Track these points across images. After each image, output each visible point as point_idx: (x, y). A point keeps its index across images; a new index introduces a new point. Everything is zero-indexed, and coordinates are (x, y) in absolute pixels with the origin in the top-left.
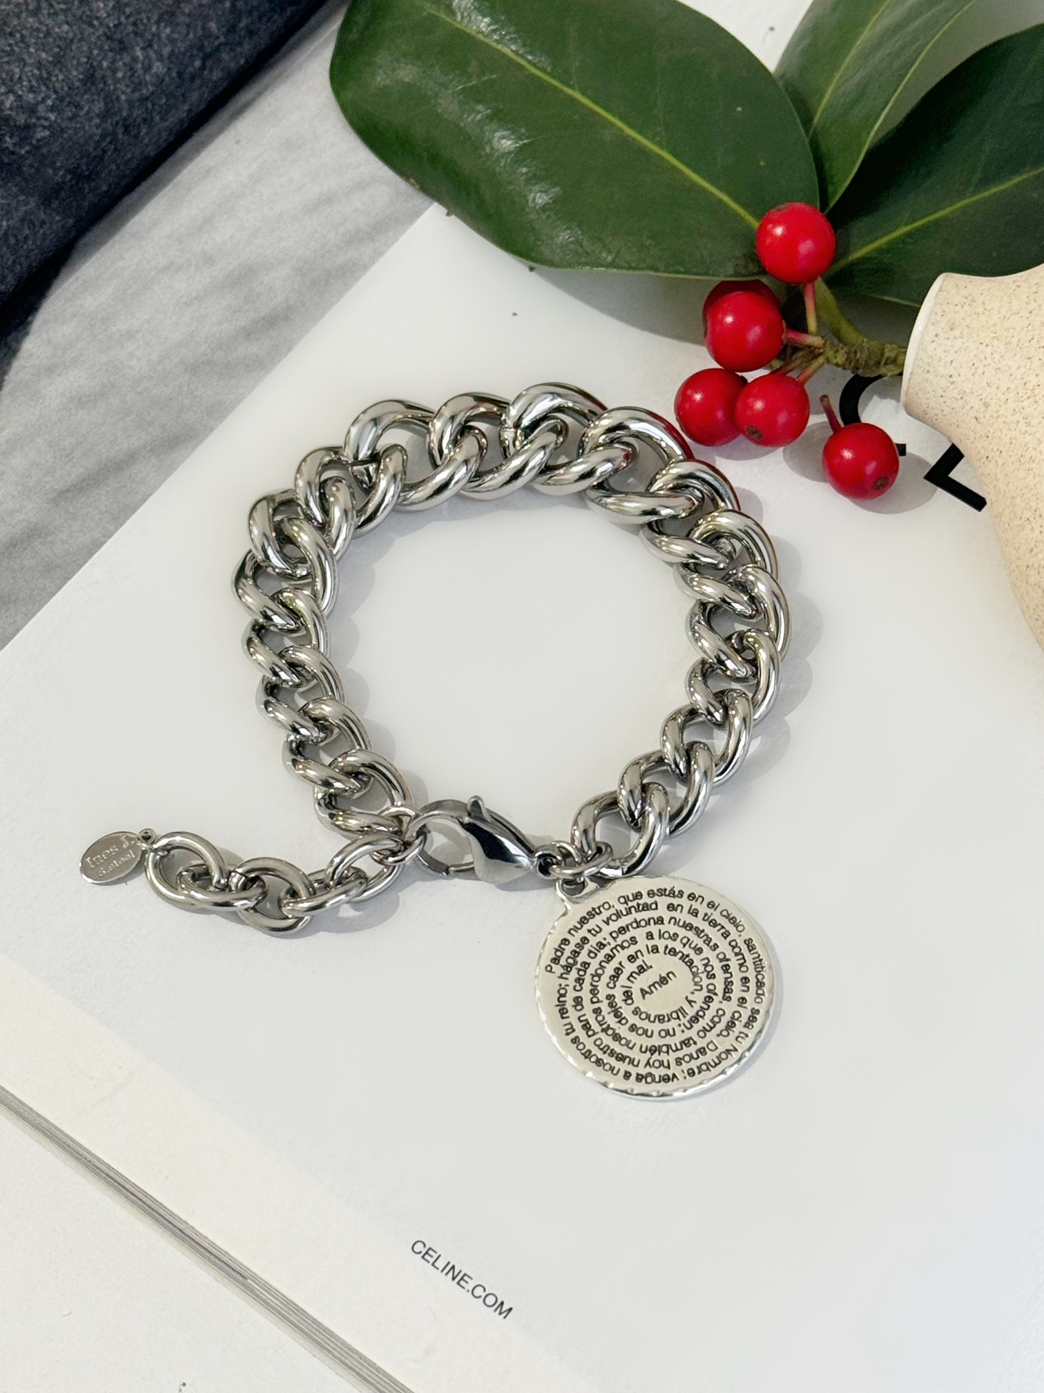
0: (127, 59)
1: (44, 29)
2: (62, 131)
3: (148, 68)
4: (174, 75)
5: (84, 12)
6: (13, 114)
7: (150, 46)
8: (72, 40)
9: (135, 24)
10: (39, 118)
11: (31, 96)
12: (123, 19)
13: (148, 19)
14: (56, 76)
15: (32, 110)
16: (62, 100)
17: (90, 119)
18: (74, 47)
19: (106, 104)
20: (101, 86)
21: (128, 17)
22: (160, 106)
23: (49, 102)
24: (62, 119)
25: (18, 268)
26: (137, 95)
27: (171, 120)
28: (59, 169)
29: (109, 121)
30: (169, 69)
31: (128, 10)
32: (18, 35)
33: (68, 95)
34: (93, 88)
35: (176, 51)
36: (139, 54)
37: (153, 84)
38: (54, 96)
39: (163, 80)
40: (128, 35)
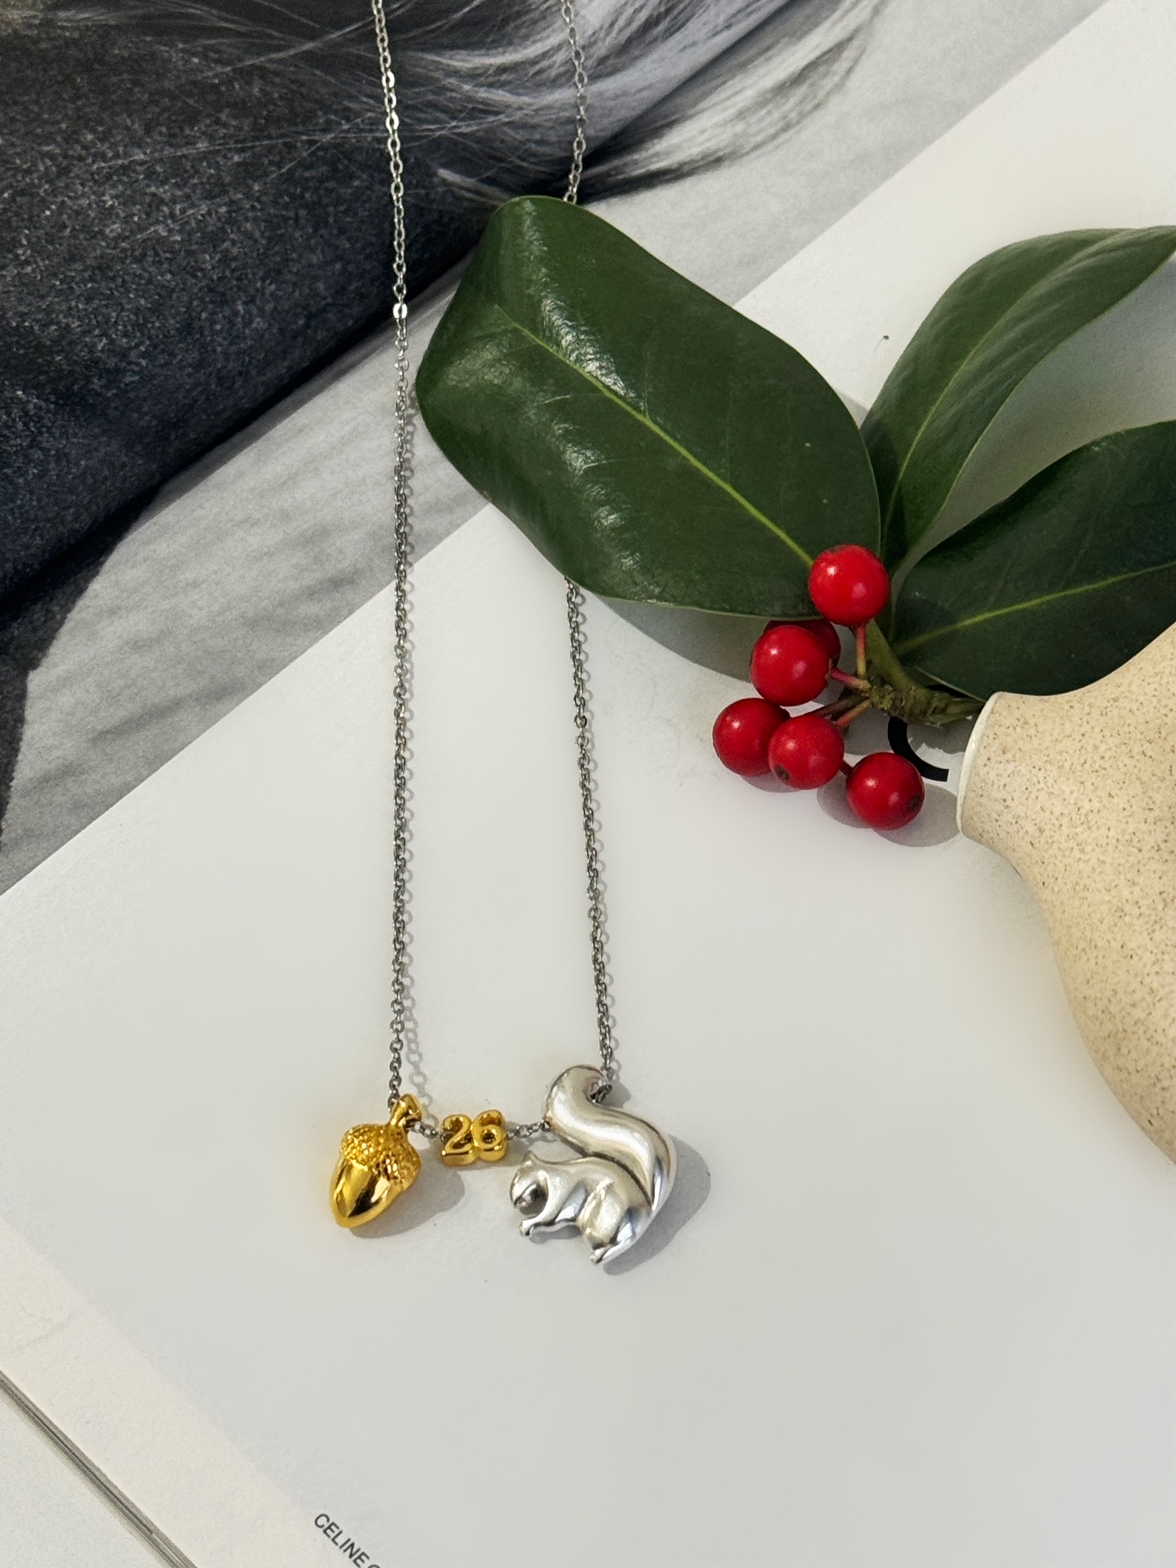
0: (227, 312)
1: (146, 275)
2: (153, 377)
3: (248, 323)
4: (275, 331)
5: (188, 263)
7: (253, 301)
9: (239, 279)
10: (130, 363)
11: (124, 340)
12: (228, 273)
13: (254, 274)
14: (153, 323)
15: (123, 355)
16: (155, 347)
17: (181, 368)
18: (174, 296)
19: (201, 354)
20: (198, 336)
21: (233, 271)
22: (259, 360)
23: (143, 348)
24: (154, 366)
25: (94, 508)
26: (234, 348)
27: (269, 375)
28: (146, 414)
29: (203, 371)
30: (270, 325)
31: (234, 265)
32: (120, 280)
33: (163, 343)
34: (189, 337)
35: (280, 308)
36: (240, 308)
37: (252, 339)
38: (148, 343)
39: (263, 336)
40: (231, 289)
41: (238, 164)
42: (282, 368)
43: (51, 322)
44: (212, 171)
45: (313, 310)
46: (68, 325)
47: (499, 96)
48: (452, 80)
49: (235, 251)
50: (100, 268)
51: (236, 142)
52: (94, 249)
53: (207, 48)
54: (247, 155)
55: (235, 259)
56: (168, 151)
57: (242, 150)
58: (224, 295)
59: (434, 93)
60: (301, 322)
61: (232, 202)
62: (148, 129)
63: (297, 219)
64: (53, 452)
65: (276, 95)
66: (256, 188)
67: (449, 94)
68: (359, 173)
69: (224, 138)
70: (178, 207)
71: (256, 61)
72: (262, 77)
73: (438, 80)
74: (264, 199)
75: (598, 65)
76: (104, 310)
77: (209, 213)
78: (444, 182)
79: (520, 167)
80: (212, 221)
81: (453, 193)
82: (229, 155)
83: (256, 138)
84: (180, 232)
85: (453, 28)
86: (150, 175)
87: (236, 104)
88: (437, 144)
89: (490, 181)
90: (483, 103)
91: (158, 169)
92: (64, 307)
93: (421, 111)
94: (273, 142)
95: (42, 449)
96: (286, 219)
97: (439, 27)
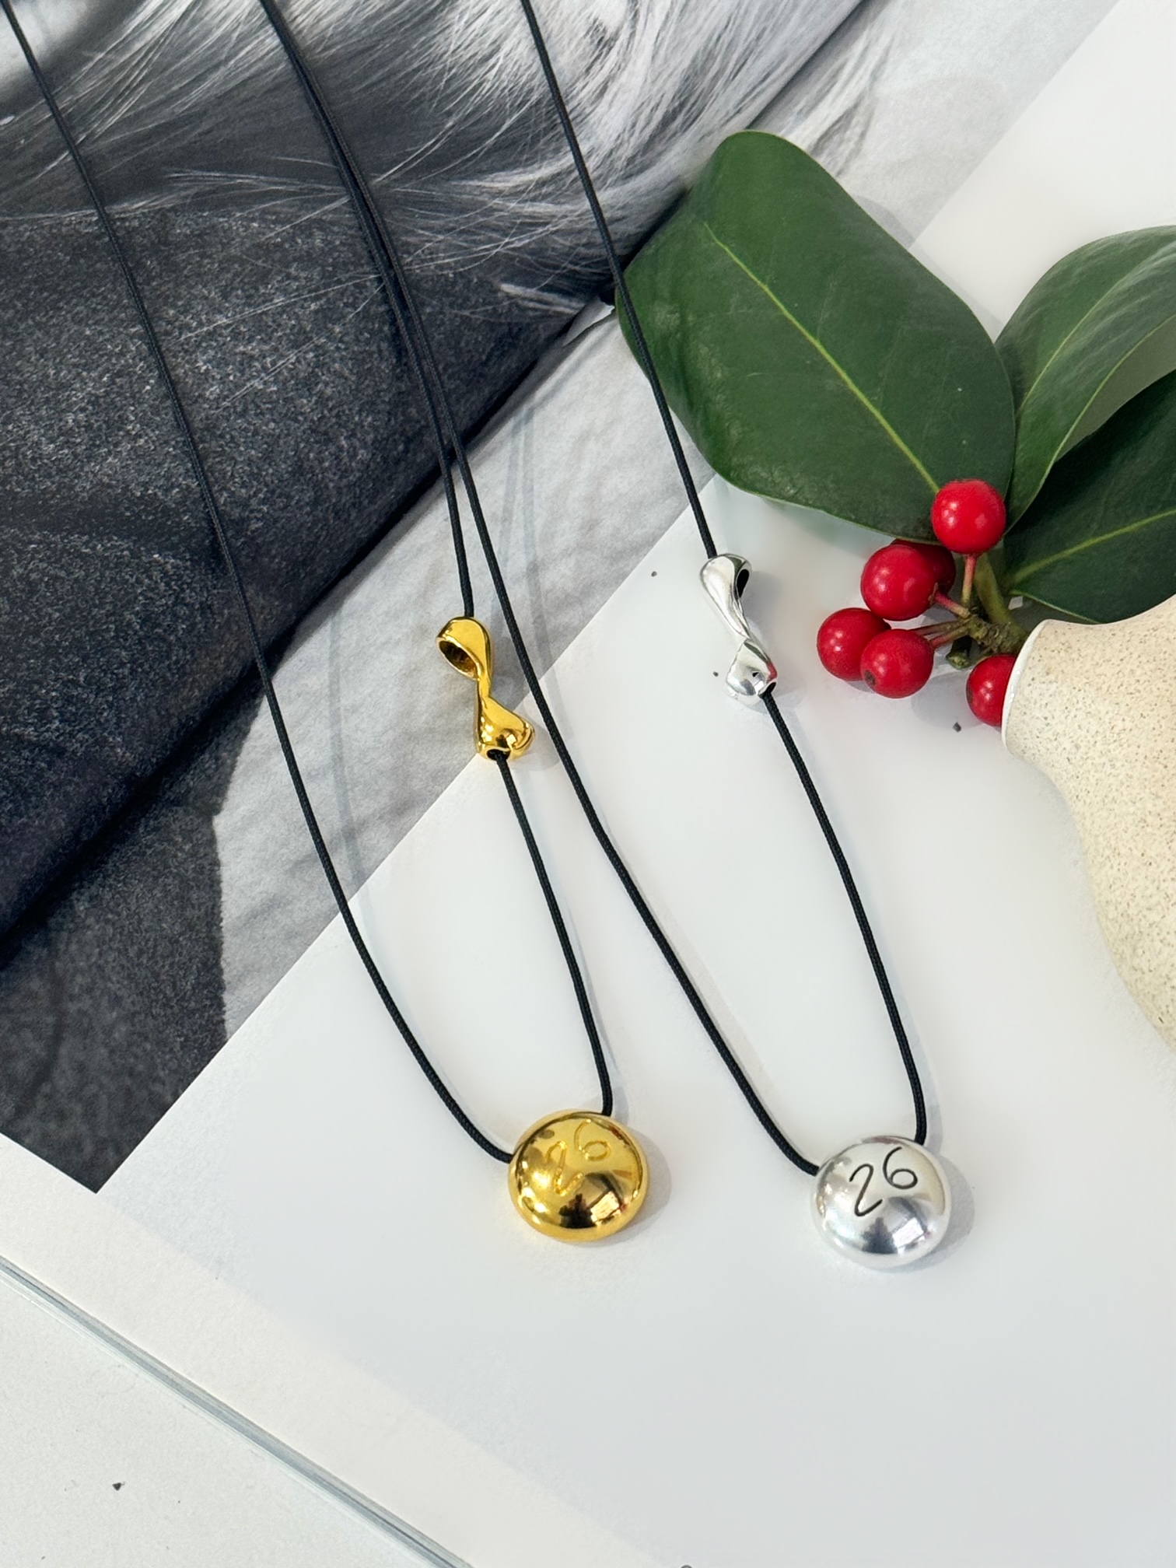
0: (333, 449)
1: (252, 428)
2: (276, 521)
3: (352, 456)
4: (378, 460)
5: (289, 409)
6: (228, 509)
7: (354, 435)
8: (279, 436)
9: (338, 416)
10: (252, 511)
11: (243, 491)
12: (326, 412)
13: (350, 410)
14: (266, 470)
15: (245, 504)
16: (273, 492)
17: (301, 508)
18: (281, 442)
20: (310, 475)
21: (330, 410)
23: (261, 496)
24: (275, 510)
25: (242, 653)
28: (275, 557)
29: (320, 508)
31: (330, 404)
32: (228, 436)
33: (278, 487)
34: (302, 479)
35: (379, 438)
36: (344, 442)
37: (359, 470)
38: (265, 489)
39: (368, 466)
40: (331, 427)
41: (316, 312)
42: (390, 495)
43: (173, 487)
44: (293, 322)
45: (410, 434)
46: (188, 486)
47: (543, 208)
48: (496, 201)
49: (329, 391)
50: (207, 429)
51: (310, 292)
52: (199, 413)
53: (264, 212)
54: (322, 302)
55: (329, 399)
56: (248, 311)
57: (317, 298)
58: (326, 433)
59: (483, 215)
60: (401, 447)
61: (317, 347)
62: (225, 296)
63: (380, 351)
64: (197, 606)
65: (338, 243)
66: (337, 330)
67: (497, 214)
68: (428, 300)
69: (297, 290)
70: (269, 360)
71: (313, 215)
72: (321, 229)
73: (484, 203)
74: (346, 339)
75: (628, 165)
76: (219, 467)
77: (298, 361)
78: (509, 296)
79: (575, 271)
80: (302, 367)
81: (517, 306)
82: (306, 305)
83: (328, 285)
84: (275, 382)
85: (489, 153)
86: (236, 335)
87: (301, 257)
88: (495, 261)
89: (549, 289)
90: (530, 217)
91: (242, 329)
92: (182, 470)
93: (474, 234)
94: (344, 286)
95: (186, 605)
96: (371, 354)
97: (475, 155)
